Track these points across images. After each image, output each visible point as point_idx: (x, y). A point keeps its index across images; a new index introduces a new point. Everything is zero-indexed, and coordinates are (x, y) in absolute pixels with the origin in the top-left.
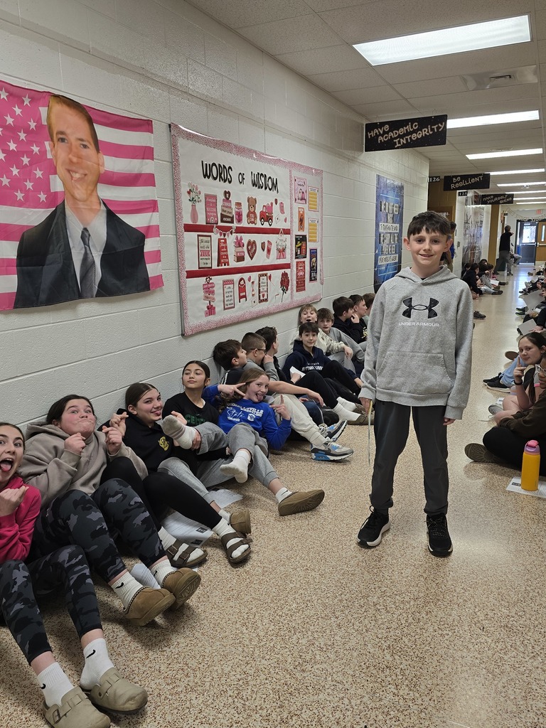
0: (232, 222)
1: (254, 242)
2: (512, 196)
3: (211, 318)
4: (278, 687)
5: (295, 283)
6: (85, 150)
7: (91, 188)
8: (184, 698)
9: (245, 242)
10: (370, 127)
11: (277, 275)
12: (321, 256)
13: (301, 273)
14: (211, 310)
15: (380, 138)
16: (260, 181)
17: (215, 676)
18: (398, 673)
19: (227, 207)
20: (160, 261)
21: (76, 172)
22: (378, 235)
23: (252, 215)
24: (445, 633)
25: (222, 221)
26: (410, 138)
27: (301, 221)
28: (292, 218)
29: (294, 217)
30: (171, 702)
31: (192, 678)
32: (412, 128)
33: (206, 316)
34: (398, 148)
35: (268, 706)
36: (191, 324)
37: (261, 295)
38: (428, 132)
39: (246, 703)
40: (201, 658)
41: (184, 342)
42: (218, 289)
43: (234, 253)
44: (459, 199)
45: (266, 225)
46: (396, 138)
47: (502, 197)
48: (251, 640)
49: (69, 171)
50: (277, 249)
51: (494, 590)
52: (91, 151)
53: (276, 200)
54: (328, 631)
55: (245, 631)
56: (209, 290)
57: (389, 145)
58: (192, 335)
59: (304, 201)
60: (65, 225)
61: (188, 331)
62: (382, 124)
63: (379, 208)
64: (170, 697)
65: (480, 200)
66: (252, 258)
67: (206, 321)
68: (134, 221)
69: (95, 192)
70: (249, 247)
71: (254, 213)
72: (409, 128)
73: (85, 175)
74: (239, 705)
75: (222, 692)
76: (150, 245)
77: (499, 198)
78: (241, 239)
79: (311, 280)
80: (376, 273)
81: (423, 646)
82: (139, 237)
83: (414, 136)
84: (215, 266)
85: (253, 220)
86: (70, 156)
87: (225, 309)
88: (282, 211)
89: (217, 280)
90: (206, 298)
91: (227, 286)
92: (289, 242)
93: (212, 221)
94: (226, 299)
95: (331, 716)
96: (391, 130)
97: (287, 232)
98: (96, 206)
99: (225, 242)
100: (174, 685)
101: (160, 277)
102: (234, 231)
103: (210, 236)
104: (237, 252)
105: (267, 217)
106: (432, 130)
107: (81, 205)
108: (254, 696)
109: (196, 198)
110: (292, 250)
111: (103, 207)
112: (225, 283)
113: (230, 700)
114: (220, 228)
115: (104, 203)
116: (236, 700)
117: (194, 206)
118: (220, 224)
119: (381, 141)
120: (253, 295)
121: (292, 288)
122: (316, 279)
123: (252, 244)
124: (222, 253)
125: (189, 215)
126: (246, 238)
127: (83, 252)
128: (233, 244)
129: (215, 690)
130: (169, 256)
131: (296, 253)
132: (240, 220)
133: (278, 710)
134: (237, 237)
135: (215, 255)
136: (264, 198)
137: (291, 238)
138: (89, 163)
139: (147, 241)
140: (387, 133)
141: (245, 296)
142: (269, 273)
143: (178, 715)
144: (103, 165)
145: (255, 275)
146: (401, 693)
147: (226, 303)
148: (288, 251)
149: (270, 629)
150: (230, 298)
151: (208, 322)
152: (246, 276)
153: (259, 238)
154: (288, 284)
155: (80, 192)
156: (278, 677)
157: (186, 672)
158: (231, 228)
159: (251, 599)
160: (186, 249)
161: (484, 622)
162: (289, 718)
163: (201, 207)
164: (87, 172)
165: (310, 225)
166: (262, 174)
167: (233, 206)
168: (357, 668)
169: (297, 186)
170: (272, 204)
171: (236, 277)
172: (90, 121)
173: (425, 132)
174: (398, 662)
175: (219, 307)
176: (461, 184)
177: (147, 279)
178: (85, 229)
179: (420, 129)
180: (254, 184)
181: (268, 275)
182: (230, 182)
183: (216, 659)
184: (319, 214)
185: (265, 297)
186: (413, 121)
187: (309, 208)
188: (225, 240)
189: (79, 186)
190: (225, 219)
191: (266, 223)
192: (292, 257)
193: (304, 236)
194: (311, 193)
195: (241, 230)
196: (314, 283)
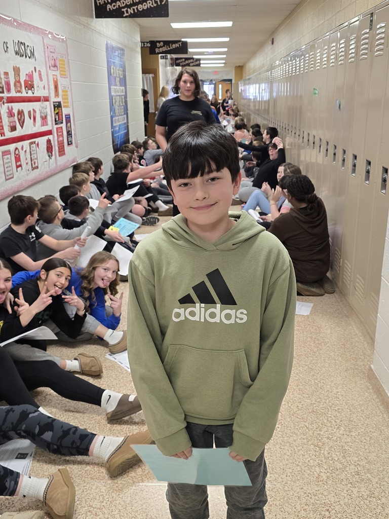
0: (3, 92)
1: (22, 111)
2: (199, 60)
5: (57, 148)
9: (15, 111)
11: (42, 141)
12: (74, 120)
13: (61, 139)
15: (109, 6)
16: (21, 50)
22: (111, 98)
23: (18, 84)
26: (137, 9)
27: (56, 87)
28: (49, 85)
29: (50, 84)
34: (126, 17)
37: (33, 162)
38: (152, 5)
43: (8, 124)
44: (161, 61)
45: (30, 94)
46: (123, 8)
47: (191, 61)
50: (41, 117)
53: (35, 68)
57: (117, 14)
59: (56, 69)
63: (109, 74)
65: (175, 62)
66: (22, 127)
70: (19, 116)
71: (19, 82)
77: (189, 61)
78: (12, 109)
79: (69, 144)
80: (113, 133)
83: (140, 7)
85: (19, 89)
87: (6, 180)
88: (41, 79)
91: (6, 157)
92: (48, 108)
94: (6, 170)
97: (46, 99)
102: (5, 101)
104: (10, 122)
105: (30, 86)
106: (156, 2)
110: (52, 116)
112: (4, 153)
119: (110, 9)
120: (27, 164)
121: (55, 154)
122: (72, 143)
123: (21, 113)
126: (16, 107)
128: (6, 115)
131: (55, 119)
132: (9, 90)
134: (8, 107)
136: (26, 66)
137: (50, 104)
140: (115, 2)
142: (36, 140)
145: (26, 143)
147: (6, 173)
148: (49, 118)
150: (9, 169)
152: (19, 145)
153: (26, 107)
154: (52, 150)
158: (3, 98)
165: (63, 91)
166: (21, 43)
167: (3, 76)
169: (49, 53)
170: (32, 72)
171: (12, 147)
173: (150, 4)
176: (164, 49)
179: (145, 1)
180: (17, 53)
181: (36, 143)
185: (36, 165)
187: (61, 75)
191: (30, 92)
192: (52, 124)
193: (60, 103)
194: (60, 60)
195: (11, 100)
196: (71, 147)
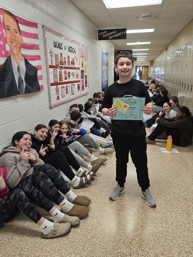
0: (63, 65)
1: (70, 72)
2: (136, 58)
3: (58, 101)
4: (123, 231)
5: (81, 87)
6: (17, 34)
7: (19, 50)
8: (92, 241)
10: (100, 31)
11: (76, 84)
12: (88, 78)
13: (83, 84)
14: (58, 98)
15: (104, 36)
16: (71, 50)
17: (100, 231)
18: (160, 220)
19: (61, 59)
20: (42, 79)
21: (13, 43)
22: (102, 70)
24: (168, 204)
25: (60, 64)
26: (114, 36)
27: (82, 65)
28: (80, 63)
30: (88, 243)
31: (91, 233)
32: (115, 32)
33: (57, 100)
34: (110, 39)
35: (123, 239)
36: (53, 103)
37: (72, 92)
38: (120, 34)
39: (115, 239)
40: (92, 226)
41: (50, 110)
42: (60, 90)
43: (64, 77)
45: (73, 66)
46: (109, 36)
48: (106, 216)
49: (11, 42)
50: (76, 75)
51: (176, 187)
52: (18, 34)
53: (75, 57)
54: (131, 209)
55: (103, 213)
56: (57, 90)
57: (106, 38)
58: (53, 108)
59: (83, 58)
60: (11, 65)
61: (52, 106)
62: (104, 31)
63: (102, 61)
64: (87, 242)
66: (69, 78)
67: (57, 102)
68: (34, 63)
69: (20, 51)
70: (68, 74)
71: (69, 61)
72: (113, 32)
73: (17, 44)
74: (113, 240)
75: (105, 236)
76: (39, 73)
78: (66, 71)
79: (86, 86)
80: (102, 84)
81: (163, 209)
82: (35, 70)
83: (115, 36)
84: (59, 82)
85: (69, 64)
86: (11, 36)
87: (62, 97)
88: (77, 61)
89: (60, 86)
90: (57, 93)
91: (62, 89)
92: (79, 72)
93: (57, 64)
94: (62, 94)
95: (145, 238)
96: (107, 33)
97: (79, 69)
98: (21, 57)
99: (61, 72)
100: (86, 237)
101: (42, 85)
102: (64, 68)
103: (57, 70)
104: (65, 76)
105: (73, 63)
106: (122, 33)
107: (16, 57)
108: (116, 236)
109: (52, 55)
110: (80, 75)
111: (23, 58)
112: (62, 87)
113: (109, 239)
114: (60, 67)
115: (23, 56)
116: (111, 238)
117: (52, 58)
118: (60, 65)
120: (70, 92)
121: (81, 89)
122: (87, 86)
123: (69, 73)
124: (61, 76)
125: (50, 62)
126: (68, 70)
127: (19, 76)
128: (64, 73)
129: (102, 236)
130: (45, 77)
131: (81, 76)
132: (65, 64)
133: (127, 239)
134: (65, 70)
135: (59, 77)
136: (72, 56)
138: (18, 39)
139: (38, 71)
140: (106, 34)
141: (68, 93)
143: (93, 247)
144: (23, 41)
145: (70, 84)
146: (164, 226)
147: (62, 95)
148: (79, 76)
149: (111, 211)
150: (64, 93)
151: (57, 103)
152: (68, 85)
153: (71, 71)
155: (15, 51)
156: (122, 228)
157: (88, 231)
158: (63, 67)
159: (100, 202)
160: (50, 75)
161: (178, 198)
162: (132, 241)
163: (54, 58)
164: (17, 43)
165: (85, 66)
166: (71, 47)
167: (63, 59)
168: (146, 220)
169: (81, 52)
171: (65, 85)
172: (17, 22)
173: (119, 34)
174: (158, 216)
175: (60, 97)
177: (39, 86)
178: (18, 66)
179: (117, 33)
180: (69, 51)
181: (74, 85)
182: (62, 49)
183: (97, 225)
184: (87, 62)
185: (73, 93)
186: (115, 30)
187: (84, 60)
188: (61, 71)
189: (15, 49)
190: (61, 63)
191: (73, 65)
192: (80, 78)
193: (83, 70)
194: (84, 55)
195: (66, 68)
196: (86, 87)
